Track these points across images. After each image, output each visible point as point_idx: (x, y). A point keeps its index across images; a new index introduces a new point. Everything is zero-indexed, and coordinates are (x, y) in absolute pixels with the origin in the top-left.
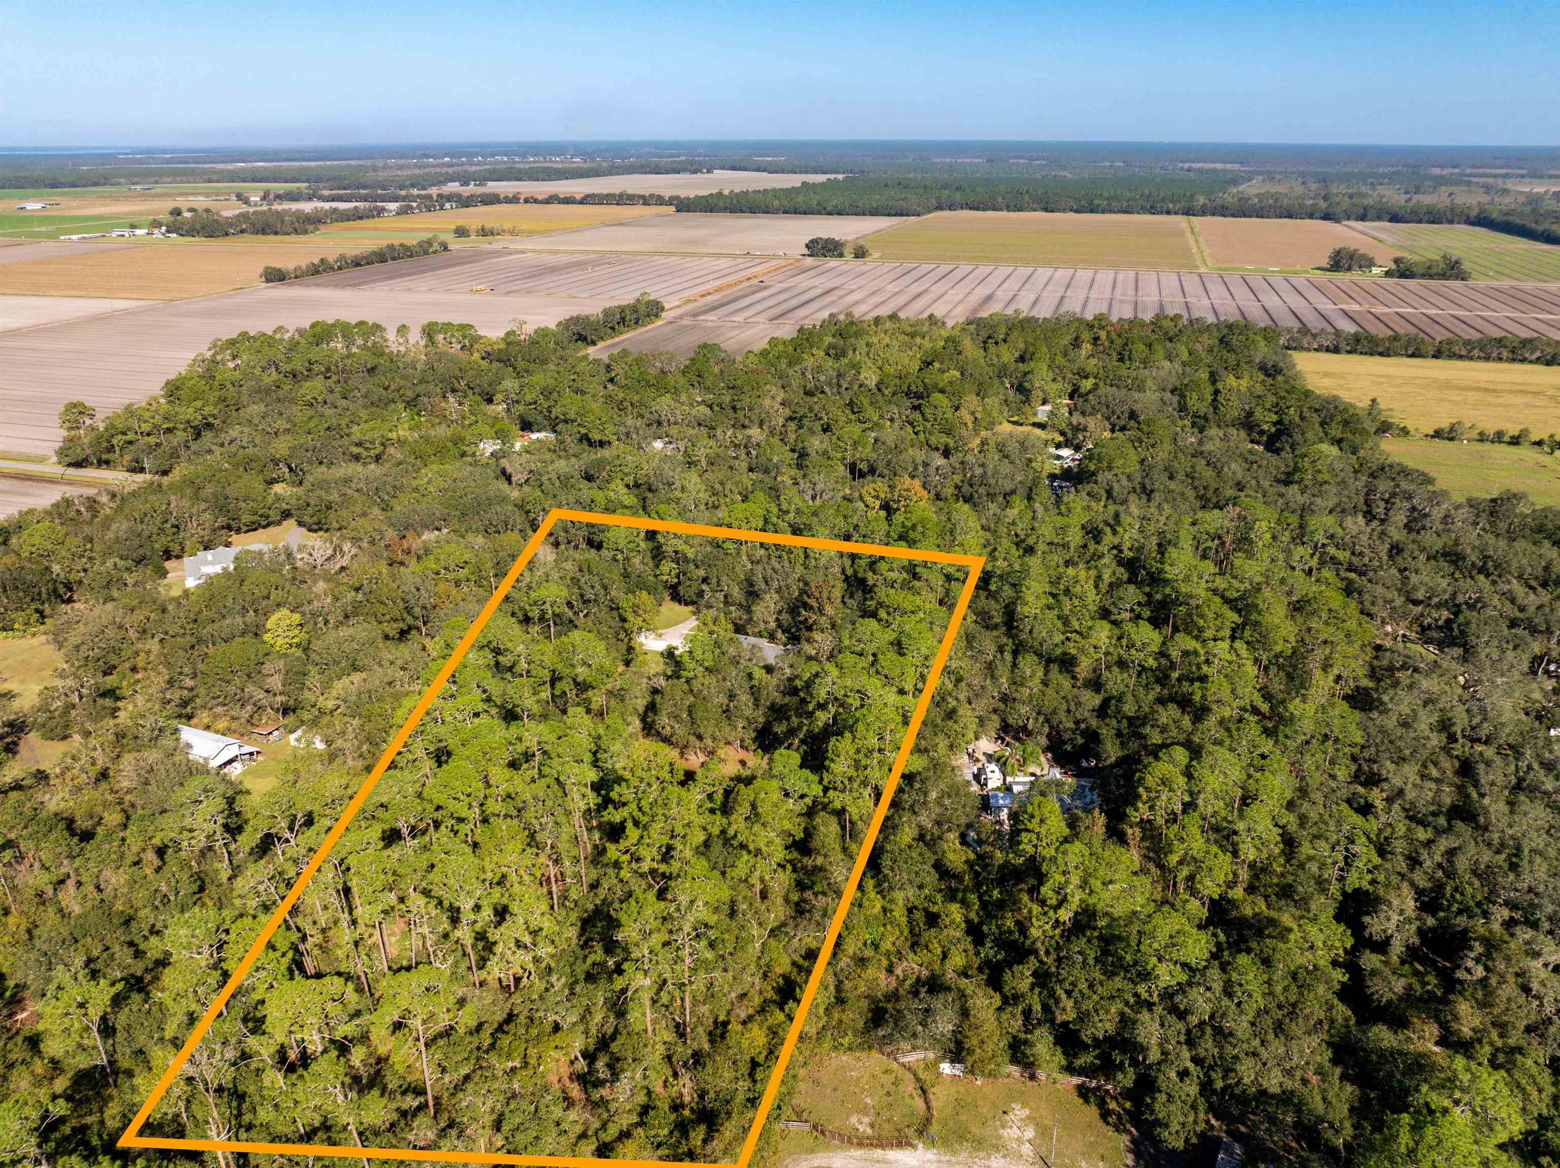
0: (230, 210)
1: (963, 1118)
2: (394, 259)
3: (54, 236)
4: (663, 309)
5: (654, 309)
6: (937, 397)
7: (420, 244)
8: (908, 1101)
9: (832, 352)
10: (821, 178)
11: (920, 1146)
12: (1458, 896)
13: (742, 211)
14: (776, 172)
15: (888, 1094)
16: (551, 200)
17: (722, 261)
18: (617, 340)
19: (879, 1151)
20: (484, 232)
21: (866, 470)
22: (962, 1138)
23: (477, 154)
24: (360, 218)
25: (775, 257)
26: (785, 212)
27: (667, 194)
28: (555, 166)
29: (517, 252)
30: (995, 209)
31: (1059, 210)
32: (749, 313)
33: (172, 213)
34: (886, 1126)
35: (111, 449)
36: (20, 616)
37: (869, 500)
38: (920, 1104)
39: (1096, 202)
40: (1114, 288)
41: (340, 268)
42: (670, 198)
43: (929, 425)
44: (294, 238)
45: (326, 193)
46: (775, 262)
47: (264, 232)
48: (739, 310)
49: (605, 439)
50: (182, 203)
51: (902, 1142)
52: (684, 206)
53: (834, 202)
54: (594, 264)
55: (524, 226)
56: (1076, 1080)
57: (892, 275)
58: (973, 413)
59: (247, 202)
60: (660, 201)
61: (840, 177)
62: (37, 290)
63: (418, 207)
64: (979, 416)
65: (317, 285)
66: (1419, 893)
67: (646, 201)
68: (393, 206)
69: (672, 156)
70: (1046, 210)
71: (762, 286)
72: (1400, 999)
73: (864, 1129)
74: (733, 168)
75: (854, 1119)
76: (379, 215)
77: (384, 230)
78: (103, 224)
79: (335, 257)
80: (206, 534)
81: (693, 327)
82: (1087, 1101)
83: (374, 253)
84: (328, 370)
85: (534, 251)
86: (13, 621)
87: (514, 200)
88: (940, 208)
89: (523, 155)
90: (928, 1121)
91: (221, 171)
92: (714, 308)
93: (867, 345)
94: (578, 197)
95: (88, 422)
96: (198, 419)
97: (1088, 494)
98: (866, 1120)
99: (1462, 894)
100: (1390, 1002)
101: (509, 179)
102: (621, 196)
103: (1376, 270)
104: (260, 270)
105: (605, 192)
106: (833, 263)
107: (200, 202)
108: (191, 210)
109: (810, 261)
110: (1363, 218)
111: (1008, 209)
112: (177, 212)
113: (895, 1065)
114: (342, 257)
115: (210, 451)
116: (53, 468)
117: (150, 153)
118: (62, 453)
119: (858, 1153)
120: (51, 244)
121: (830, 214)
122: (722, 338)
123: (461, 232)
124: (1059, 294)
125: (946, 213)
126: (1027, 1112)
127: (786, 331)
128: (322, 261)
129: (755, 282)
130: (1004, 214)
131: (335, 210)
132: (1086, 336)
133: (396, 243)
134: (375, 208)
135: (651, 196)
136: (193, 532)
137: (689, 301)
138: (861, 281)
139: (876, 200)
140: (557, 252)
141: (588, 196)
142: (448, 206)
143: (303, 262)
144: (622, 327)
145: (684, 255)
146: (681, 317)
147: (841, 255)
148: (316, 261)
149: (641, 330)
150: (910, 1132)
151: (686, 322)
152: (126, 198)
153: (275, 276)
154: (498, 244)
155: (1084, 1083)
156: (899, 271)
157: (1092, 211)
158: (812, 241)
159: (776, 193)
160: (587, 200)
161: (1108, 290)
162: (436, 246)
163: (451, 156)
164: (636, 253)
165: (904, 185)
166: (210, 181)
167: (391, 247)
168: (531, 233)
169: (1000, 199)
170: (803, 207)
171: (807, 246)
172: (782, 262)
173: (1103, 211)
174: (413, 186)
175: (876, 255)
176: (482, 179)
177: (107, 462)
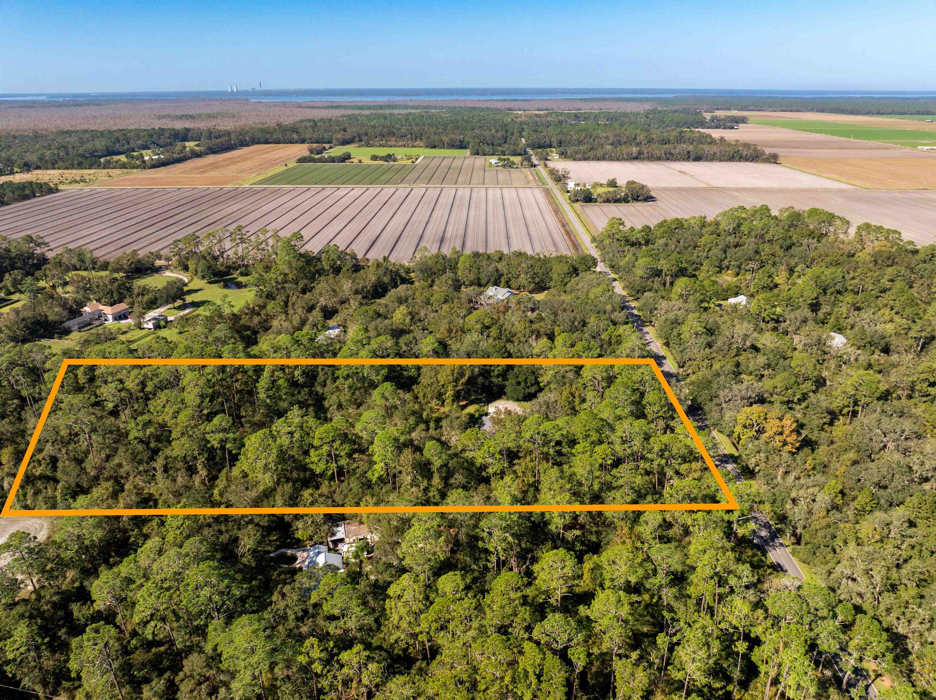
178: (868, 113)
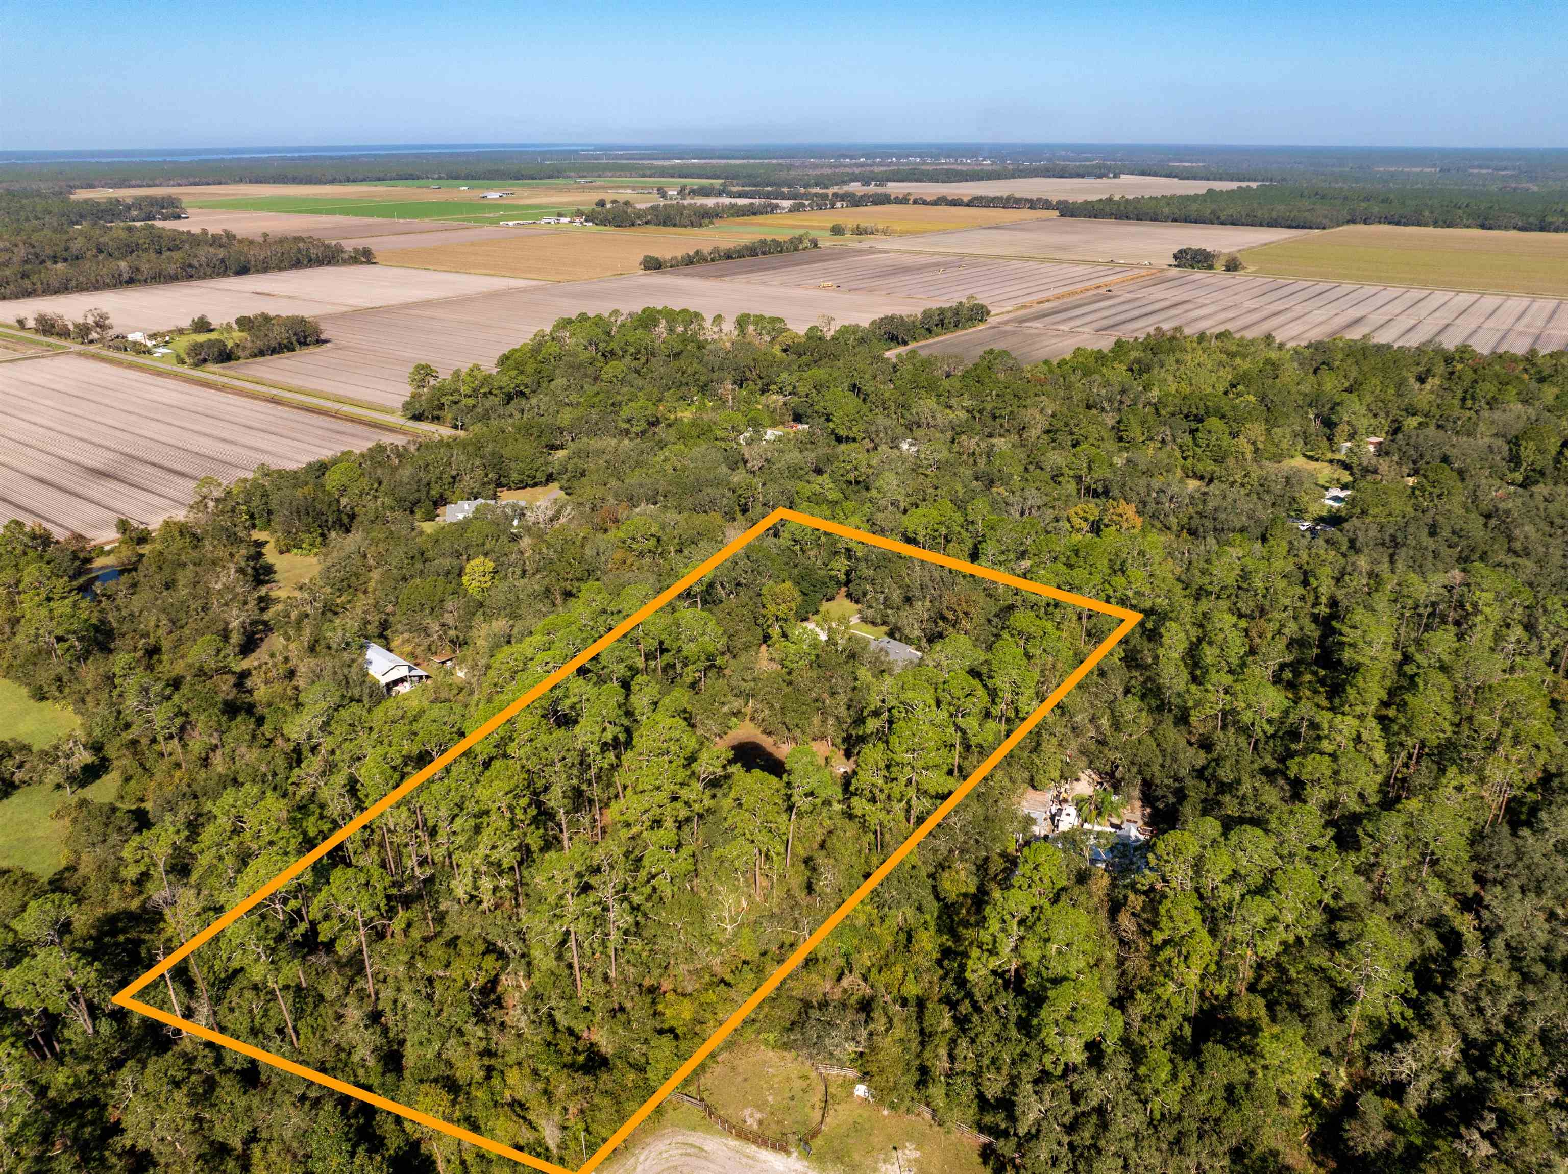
0: (643, 203)
1: (850, 1141)
2: (764, 253)
3: (495, 222)
4: (988, 313)
5: (979, 314)
6: (1214, 422)
7: (791, 241)
8: (807, 1110)
9: (1136, 367)
10: (1234, 185)
11: (795, 1154)
12: (1509, 1058)
13: (1128, 218)
14: (1188, 178)
15: (792, 1098)
16: (941, 201)
17: (1081, 267)
18: (931, 341)
19: (754, 1147)
20: (859, 231)
21: (1100, 490)
22: (839, 1159)
23: (891, 156)
24: (755, 214)
25: (1139, 266)
26: (1175, 220)
27: (1054, 198)
28: (964, 168)
29: (880, 252)
30: (1419, 224)
31: (1499, 228)
32: (1079, 322)
33: (597, 204)
34: (774, 1126)
35: (441, 407)
36: (306, 537)
37: (1076, 521)
38: (817, 1115)
40: (1518, 319)
41: (713, 260)
42: (1058, 202)
43: (1199, 451)
44: (689, 230)
45: (735, 189)
46: (1137, 271)
47: (665, 224)
48: (1070, 319)
49: (852, 435)
50: (609, 196)
51: (780, 1146)
52: (1068, 210)
53: (1230, 212)
54: (946, 265)
55: (898, 227)
56: (984, 1139)
57: (1256, 292)
58: (1254, 443)
59: (664, 195)
60: (1047, 205)
61: (1254, 185)
62: (461, 268)
63: (811, 205)
64: (1260, 446)
65: (686, 275)
66: (1468, 1043)
67: (1033, 204)
68: (787, 204)
69: (1087, 160)
70: (1483, 227)
71: (1110, 294)
72: (1379, 1154)
73: (752, 1123)
74: (1143, 173)
75: (747, 1112)
76: (772, 212)
77: (771, 225)
78: (540, 211)
79: (710, 248)
80: (477, 488)
81: (1014, 333)
82: (985, 1163)
83: (746, 247)
84: (639, 352)
85: (899, 251)
86: (302, 541)
87: (903, 200)
88: (1353, 221)
89: (936, 157)
90: (815, 1134)
91: (657, 167)
92: (1045, 316)
93: (1177, 362)
94: (966, 199)
95: (432, 382)
96: (511, 388)
97: (1327, 541)
98: (759, 1116)
99: (1515, 1057)
100: (1366, 1154)
101: (910, 181)
102: (1008, 198)
104: (641, 258)
105: (992, 195)
106: (1199, 275)
107: (626, 194)
108: (614, 202)
109: (1175, 272)
111: (1436, 224)
112: (602, 203)
113: (813, 1074)
114: (716, 250)
115: (511, 416)
116: (398, 420)
117: (606, 149)
118: (406, 406)
119: (734, 1143)
120: (492, 228)
121: (1223, 223)
122: (1037, 346)
123: (837, 231)
124: (1446, 322)
125: (1361, 228)
126: (918, 1154)
127: (1106, 344)
128: (697, 252)
129: (1103, 291)
130: (1430, 230)
131: (733, 206)
132: (1440, 368)
133: (769, 238)
134: (770, 205)
135: (1039, 200)
136: (468, 482)
137: (1024, 307)
138: (1220, 295)
139: (1280, 209)
140: (920, 252)
141: (976, 198)
142: (838, 205)
143: (680, 253)
144: (939, 330)
145: (1043, 260)
146: (1006, 323)
147: (1211, 267)
148: (691, 253)
149: (960, 333)
150: (792, 1139)
151: (1008, 328)
152: (569, 190)
153: (653, 265)
154: (867, 242)
155: (991, 1143)
156: (1265, 288)
157: (1542, 229)
158: (1180, 251)
159: (1169, 200)
160: (975, 202)
161: (1511, 321)
162: (806, 243)
163: (867, 156)
164: (998, 257)
165: (1320, 196)
166: (644, 176)
167: (763, 242)
168: (903, 234)
169: (1427, 213)
170: (1194, 215)
171: (1175, 257)
172: (1144, 272)
173: (1557, 230)
174: (817, 185)
175: (1251, 269)
176: (883, 180)
177: (438, 418)
178: (333, 181)
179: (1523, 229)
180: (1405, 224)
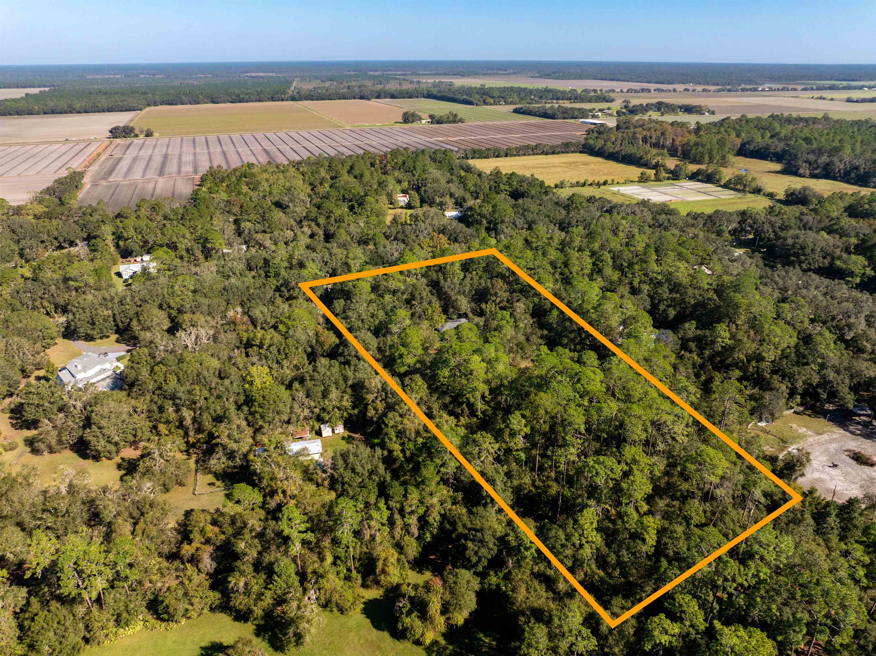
25: (90, 140)
30: (182, 104)
39: (241, 96)
61: (47, 89)
70: (213, 102)
88: (149, 105)
92: (109, 174)
103: (423, 122)
110: (378, 97)
125: (153, 108)
129: (106, 156)
130: (189, 106)
147: (136, 136)
149: (83, 191)
157: (240, 102)
158: (114, 129)
171: (111, 132)
172: (103, 143)
175: (157, 134)
179: (232, 102)
180: (176, 104)
